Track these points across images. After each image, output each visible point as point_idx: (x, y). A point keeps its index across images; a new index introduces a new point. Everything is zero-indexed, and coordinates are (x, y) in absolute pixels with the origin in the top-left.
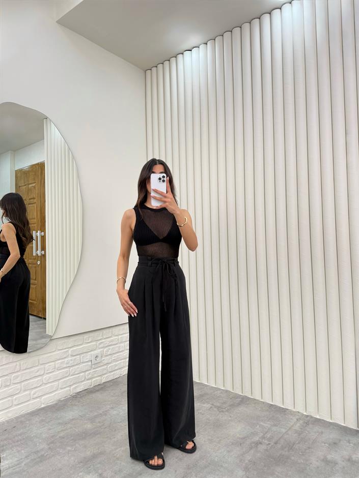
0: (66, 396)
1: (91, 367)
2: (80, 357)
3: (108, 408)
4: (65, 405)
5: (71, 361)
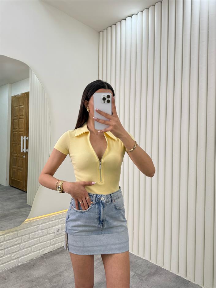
0: (37, 257)
1: (55, 237)
2: (47, 230)
3: (63, 270)
4: (35, 264)
5: (41, 233)
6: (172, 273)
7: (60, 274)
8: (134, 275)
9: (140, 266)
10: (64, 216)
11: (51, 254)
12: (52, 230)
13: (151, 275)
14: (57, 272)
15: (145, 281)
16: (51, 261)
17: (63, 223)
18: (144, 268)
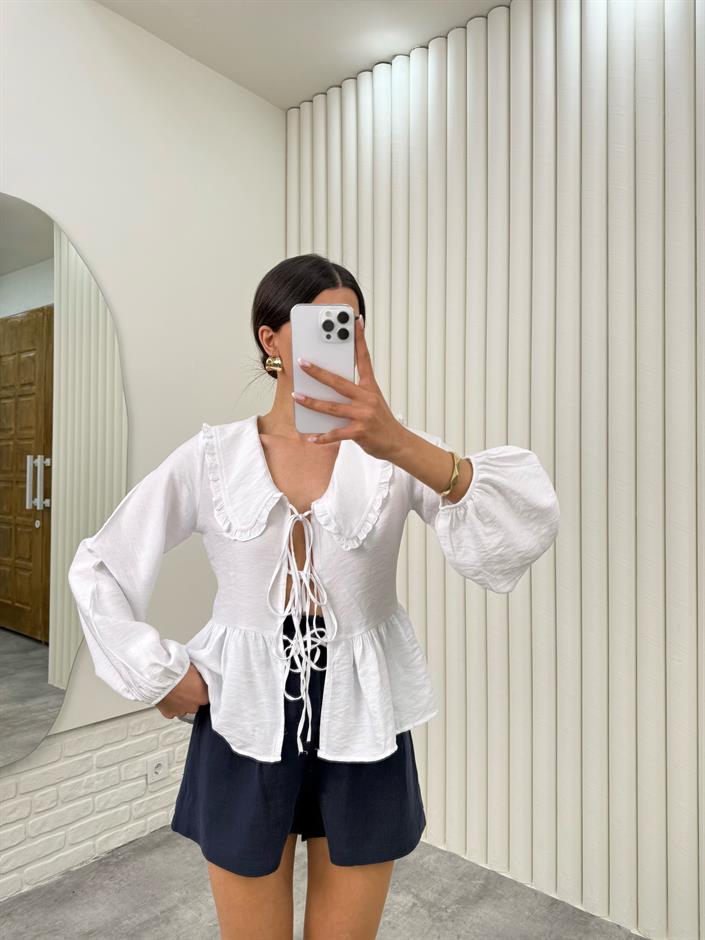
0: (83, 863)
1: (145, 790)
2: (120, 769)
3: (175, 901)
5: (98, 779)
6: (536, 893)
7: (167, 916)
8: (414, 904)
9: (432, 873)
12: (138, 767)
13: (467, 901)
14: (157, 911)
15: (450, 924)
16: (132, 873)
17: (174, 743)
18: (445, 880)
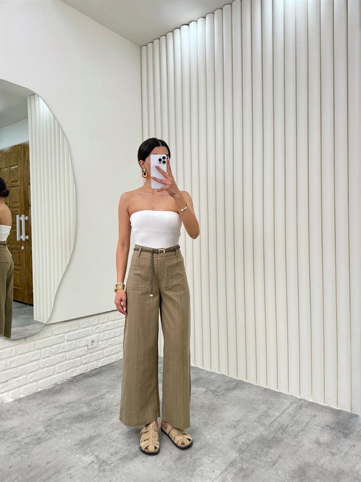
0: (63, 380)
1: (87, 352)
2: (76, 342)
3: (104, 392)
4: (61, 389)
5: (68, 346)
6: (258, 387)
7: (102, 397)
8: (206, 391)
9: (214, 381)
10: (101, 322)
11: (84, 377)
12: (84, 342)
13: (228, 390)
14: (97, 395)
15: (222, 397)
16: (85, 384)
17: (100, 332)
18: (219, 383)
